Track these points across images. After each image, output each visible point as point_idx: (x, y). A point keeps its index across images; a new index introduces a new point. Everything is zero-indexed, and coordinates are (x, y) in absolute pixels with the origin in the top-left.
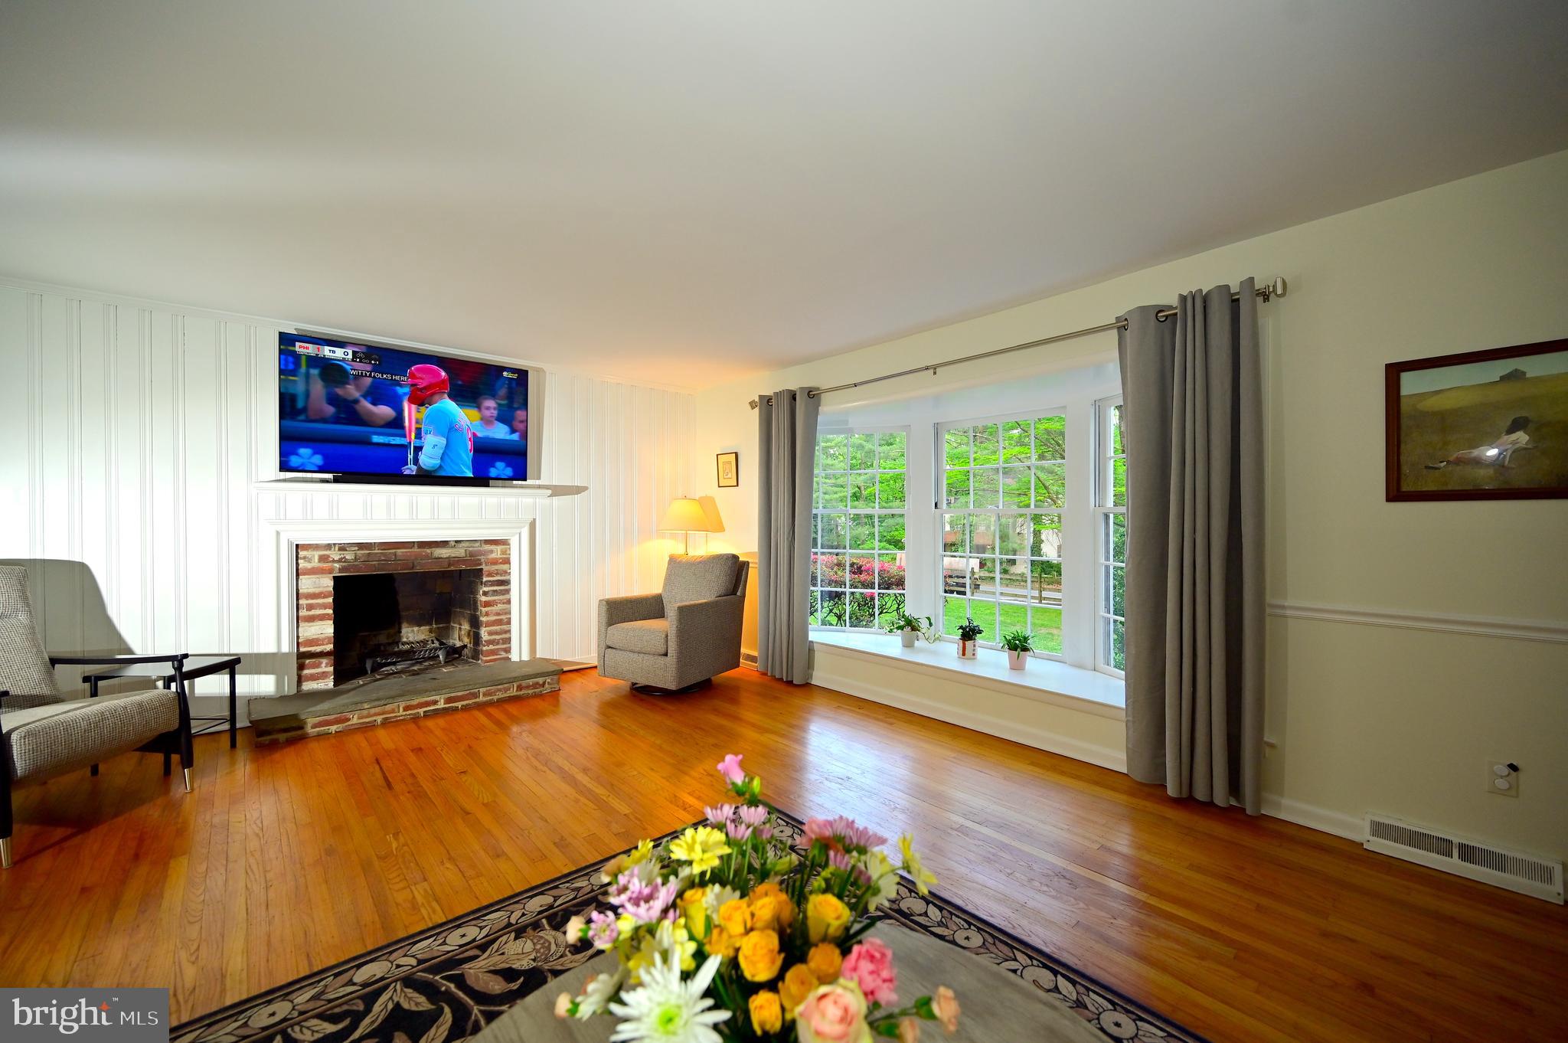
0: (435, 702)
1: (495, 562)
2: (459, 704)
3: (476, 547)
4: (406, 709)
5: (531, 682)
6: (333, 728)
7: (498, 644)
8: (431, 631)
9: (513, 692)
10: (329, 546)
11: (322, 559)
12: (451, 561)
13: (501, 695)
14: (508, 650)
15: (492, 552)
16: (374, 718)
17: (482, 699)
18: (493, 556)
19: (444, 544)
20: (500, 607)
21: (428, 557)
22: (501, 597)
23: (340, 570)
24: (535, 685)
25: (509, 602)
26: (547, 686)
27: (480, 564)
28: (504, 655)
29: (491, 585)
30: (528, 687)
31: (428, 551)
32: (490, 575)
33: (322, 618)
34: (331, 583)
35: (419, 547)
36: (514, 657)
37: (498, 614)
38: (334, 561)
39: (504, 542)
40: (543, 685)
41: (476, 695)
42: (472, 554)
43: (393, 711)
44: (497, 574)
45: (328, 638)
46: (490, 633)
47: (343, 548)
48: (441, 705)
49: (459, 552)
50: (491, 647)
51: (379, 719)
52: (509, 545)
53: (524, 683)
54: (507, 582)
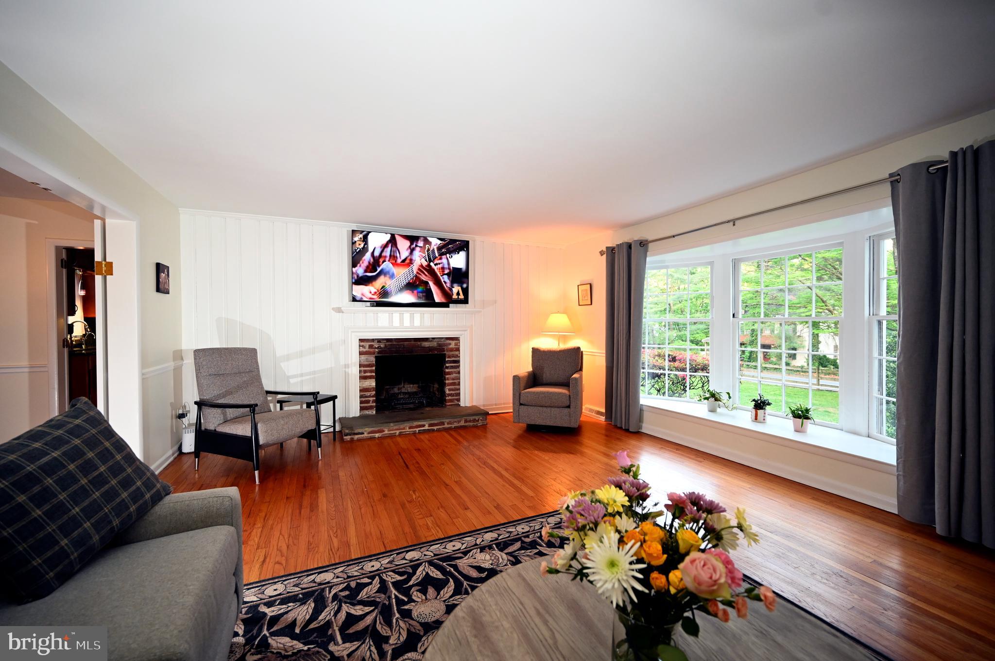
0: (424, 426)
1: (452, 350)
2: (435, 428)
3: (442, 342)
4: (410, 428)
5: (472, 418)
6: (377, 435)
7: (453, 396)
8: (418, 387)
9: (462, 423)
10: (373, 340)
11: (371, 347)
12: (430, 349)
13: (456, 425)
14: (459, 400)
15: (450, 344)
16: (395, 432)
17: (446, 426)
18: (451, 346)
19: (426, 340)
20: (454, 375)
21: (418, 346)
22: (455, 370)
23: (378, 353)
24: (474, 421)
25: (459, 373)
26: (480, 421)
27: (444, 351)
28: (456, 402)
29: (450, 363)
30: (470, 421)
31: (419, 343)
32: (449, 357)
33: (370, 377)
34: (374, 360)
35: (414, 341)
36: (462, 404)
37: (453, 379)
38: (375, 348)
39: (457, 339)
40: (478, 421)
41: (443, 424)
42: (439, 345)
43: (404, 429)
44: (453, 357)
45: (373, 388)
46: (450, 390)
47: (379, 341)
48: (427, 427)
49: (434, 344)
50: (450, 398)
51: (398, 432)
52: (459, 340)
53: (469, 418)
54: (458, 362)
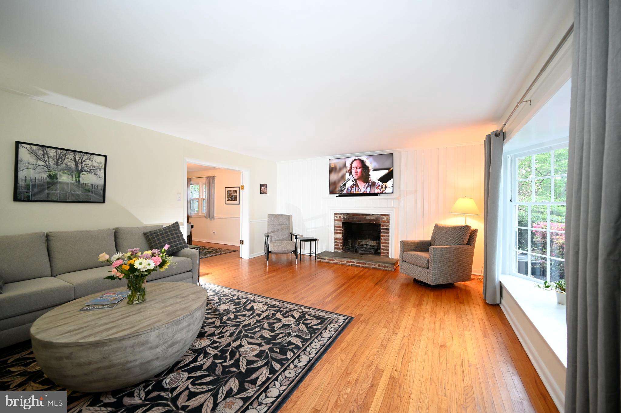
0: (354, 262)
1: (384, 222)
2: (361, 265)
3: (378, 216)
4: (347, 262)
5: (383, 265)
6: (331, 262)
7: (385, 250)
9: (377, 266)
10: (341, 214)
11: (340, 217)
12: (371, 220)
13: (372, 266)
14: (388, 253)
15: (383, 218)
16: (340, 262)
17: (367, 265)
18: (384, 220)
19: (369, 215)
20: (386, 238)
21: (364, 218)
22: (386, 234)
23: (344, 221)
24: (385, 266)
25: (389, 236)
26: (389, 268)
27: (380, 222)
28: (387, 255)
29: (383, 230)
30: (382, 266)
31: (364, 217)
32: (383, 226)
33: (339, 233)
34: (341, 224)
35: (362, 215)
36: (390, 256)
37: (385, 240)
38: (342, 218)
39: (388, 215)
41: (365, 264)
42: (377, 218)
43: (344, 262)
44: (385, 226)
45: (341, 239)
46: (383, 246)
47: (344, 214)
48: (355, 264)
49: (373, 218)
50: (383, 251)
52: (389, 216)
53: (381, 264)
54: (388, 229)
